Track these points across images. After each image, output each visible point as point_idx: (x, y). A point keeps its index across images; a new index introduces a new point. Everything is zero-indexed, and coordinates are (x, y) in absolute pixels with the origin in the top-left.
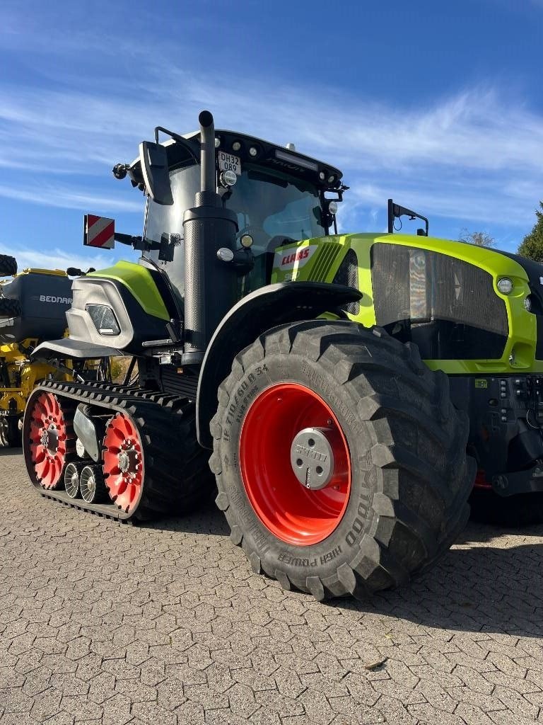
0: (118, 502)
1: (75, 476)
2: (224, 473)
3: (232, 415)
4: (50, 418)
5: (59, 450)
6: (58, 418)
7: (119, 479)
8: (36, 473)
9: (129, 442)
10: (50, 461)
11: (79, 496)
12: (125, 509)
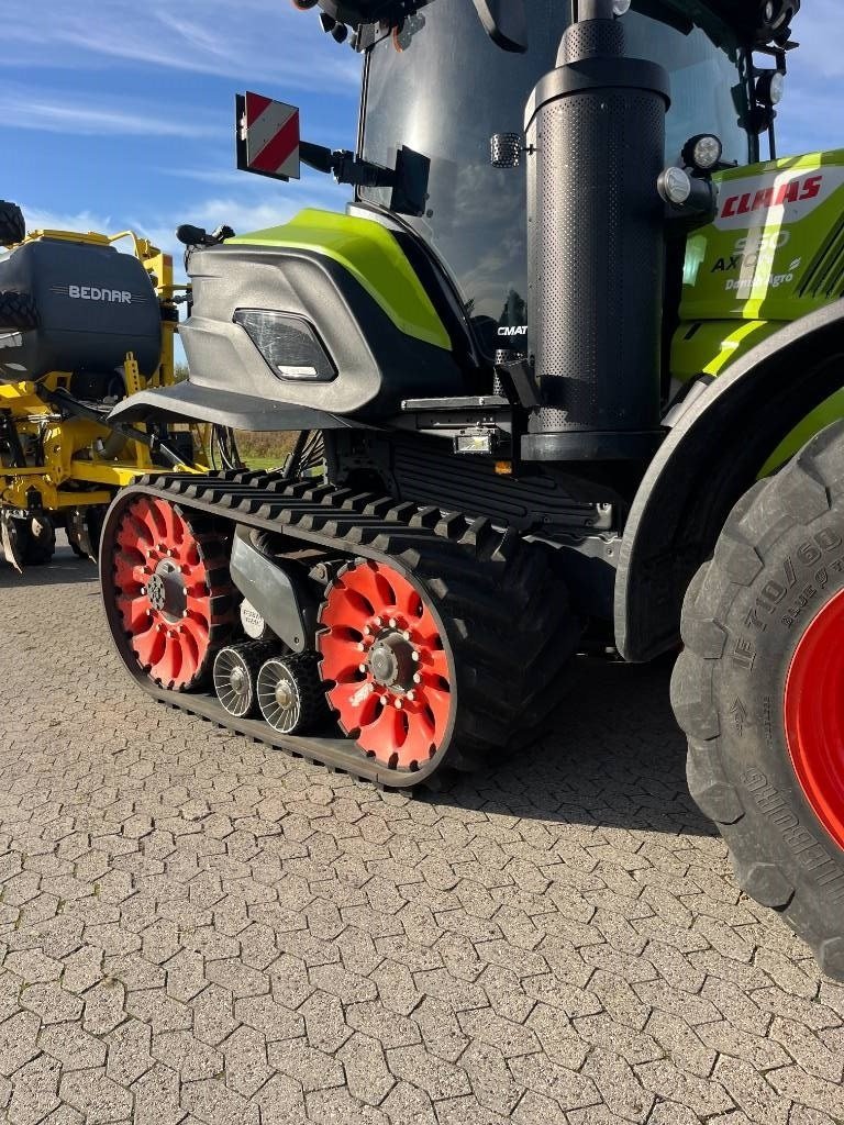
0: (364, 743)
1: (238, 673)
2: (725, 740)
3: (766, 606)
4: (163, 549)
5: (191, 614)
6: (183, 549)
7: (363, 692)
8: (136, 655)
9: (392, 624)
10: (169, 634)
11: (253, 713)
12: (387, 761)
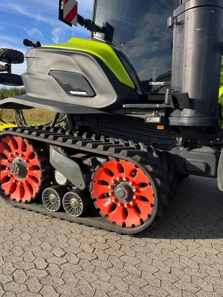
0: (111, 219)
1: (53, 196)
5: (30, 177)
6: (26, 154)
8: (4, 191)
12: (121, 225)
